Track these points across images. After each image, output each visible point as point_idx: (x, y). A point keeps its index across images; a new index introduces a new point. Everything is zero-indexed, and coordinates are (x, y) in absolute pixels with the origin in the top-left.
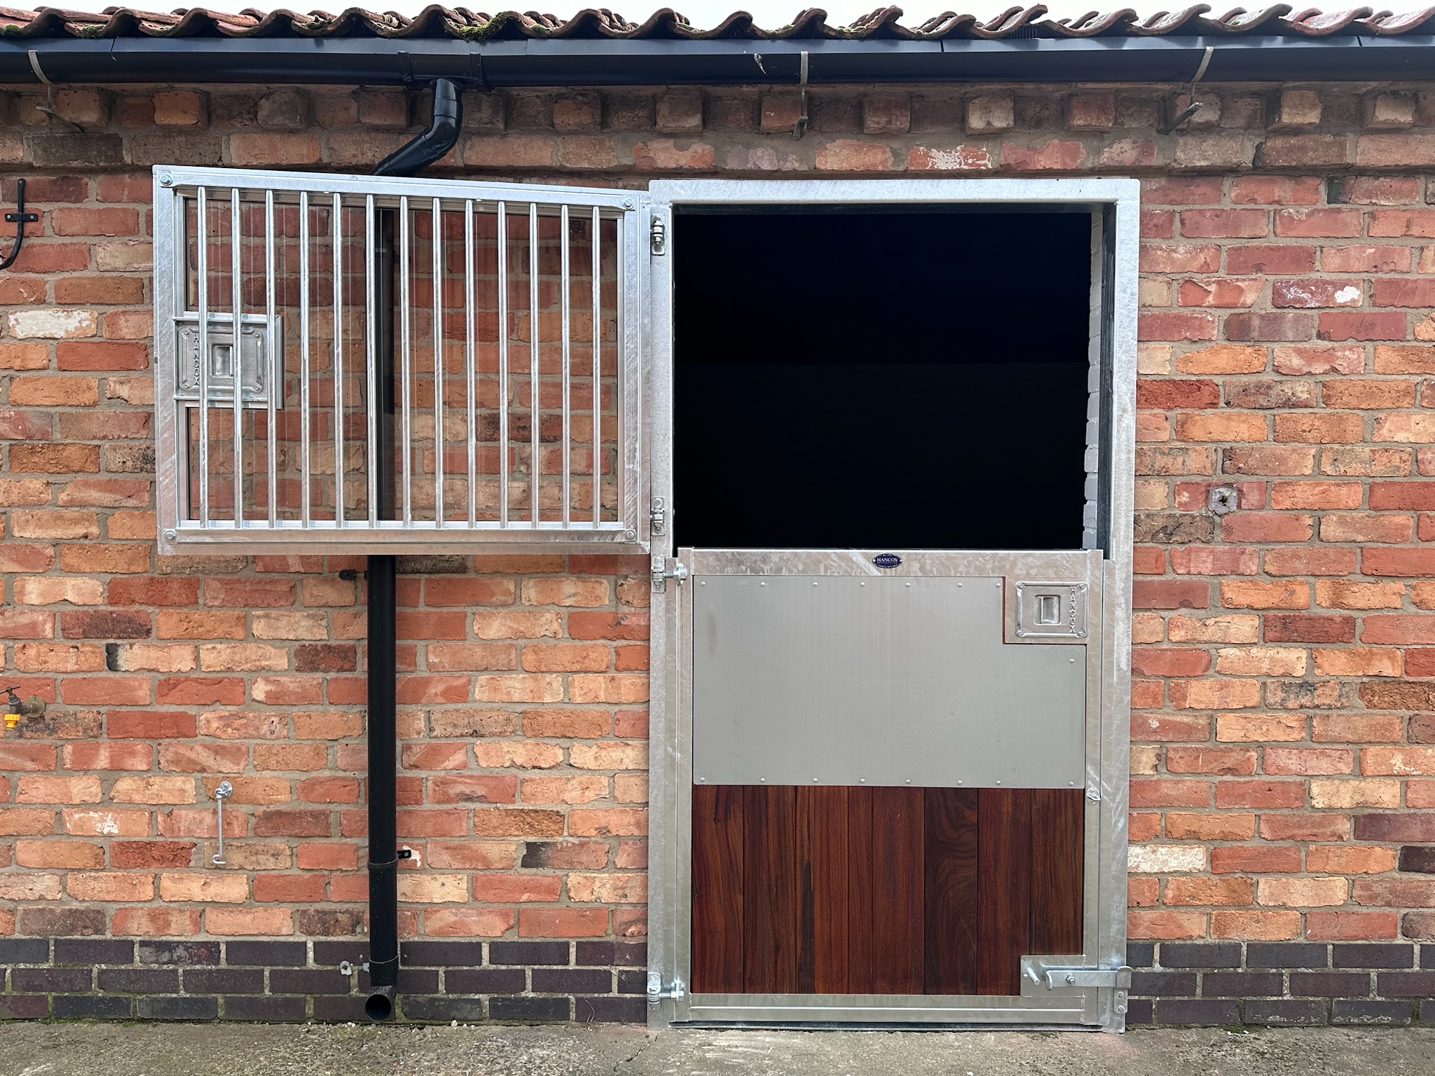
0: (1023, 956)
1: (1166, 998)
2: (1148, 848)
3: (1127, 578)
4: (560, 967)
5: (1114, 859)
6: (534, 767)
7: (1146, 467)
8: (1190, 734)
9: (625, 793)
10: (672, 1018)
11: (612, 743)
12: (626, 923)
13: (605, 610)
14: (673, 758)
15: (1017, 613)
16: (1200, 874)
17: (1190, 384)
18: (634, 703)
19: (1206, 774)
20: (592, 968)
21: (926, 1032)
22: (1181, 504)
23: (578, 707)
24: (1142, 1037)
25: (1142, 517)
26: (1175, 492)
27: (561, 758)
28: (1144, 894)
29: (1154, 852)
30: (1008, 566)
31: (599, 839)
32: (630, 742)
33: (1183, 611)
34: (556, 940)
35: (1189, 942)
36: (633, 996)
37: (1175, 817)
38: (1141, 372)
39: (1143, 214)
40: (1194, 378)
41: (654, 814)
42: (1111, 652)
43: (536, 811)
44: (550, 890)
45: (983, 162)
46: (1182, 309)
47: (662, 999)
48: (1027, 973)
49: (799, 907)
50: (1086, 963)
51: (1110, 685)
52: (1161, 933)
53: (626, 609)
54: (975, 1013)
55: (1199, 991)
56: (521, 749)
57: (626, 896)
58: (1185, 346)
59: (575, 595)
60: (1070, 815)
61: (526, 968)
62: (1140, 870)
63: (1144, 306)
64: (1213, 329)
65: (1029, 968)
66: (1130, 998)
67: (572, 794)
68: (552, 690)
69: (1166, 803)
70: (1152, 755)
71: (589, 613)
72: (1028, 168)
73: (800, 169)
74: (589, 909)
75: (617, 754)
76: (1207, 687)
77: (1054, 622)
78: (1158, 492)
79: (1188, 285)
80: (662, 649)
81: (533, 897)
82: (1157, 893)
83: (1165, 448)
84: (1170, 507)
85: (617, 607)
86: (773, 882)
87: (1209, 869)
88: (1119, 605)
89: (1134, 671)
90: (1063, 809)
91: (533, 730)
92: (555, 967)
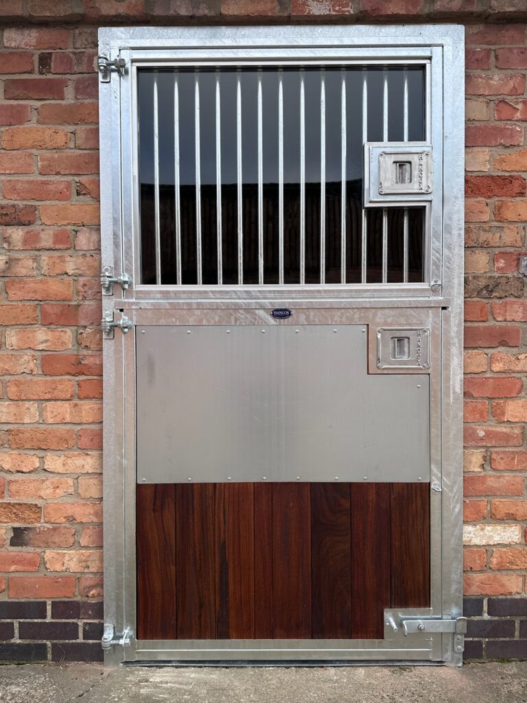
0: (385, 610)
1: (493, 640)
2: (478, 527)
3: (459, 324)
4: (40, 621)
5: (452, 535)
6: (18, 472)
7: (473, 241)
8: (508, 441)
9: (86, 490)
10: (122, 659)
11: (76, 453)
12: (89, 588)
13: (68, 352)
14: (121, 464)
15: (377, 350)
16: (517, 546)
17: (503, 178)
18: (92, 423)
19: (520, 471)
20: (64, 621)
21: (314, 667)
22: (499, 269)
23: (50, 426)
24: (475, 670)
25: (470, 278)
26: (494, 260)
27: (37, 465)
28: (475, 561)
29: (482, 529)
30: (371, 316)
31: (67, 525)
32: (89, 453)
33: (501, 349)
34: (36, 600)
35: (509, 597)
36: (95, 641)
37: (497, 503)
38: (468, 169)
39: (467, 52)
40: (507, 174)
41: (107, 505)
42: (448, 379)
43: (20, 504)
44: (31, 563)
45: (346, 9)
46: (498, 123)
47: (114, 646)
48: (389, 622)
49: (217, 574)
50: (433, 614)
51: (448, 404)
52: (488, 591)
53: (85, 352)
54: (351, 653)
55: (517, 633)
56: (8, 459)
57: (88, 567)
58: (500, 150)
59: (46, 341)
60: (419, 502)
61: (15, 621)
62: (472, 543)
63: (469, 120)
64: (521, 137)
65: (390, 619)
66: (466, 639)
67: (46, 491)
68: (30, 415)
69: (491, 493)
70: (480, 457)
71: (57, 355)
72: (381, 13)
73: (209, 15)
74: (61, 577)
75: (79, 461)
76: (520, 405)
77: (405, 358)
78: (482, 259)
79: (501, 104)
80: (112, 381)
81: (19, 568)
82: (485, 560)
83: (486, 226)
84: (490, 271)
85: (78, 350)
86: (198, 556)
87: (524, 542)
88: (454, 344)
89: (465, 394)
90: (414, 498)
91: (17, 444)
92: (36, 621)
